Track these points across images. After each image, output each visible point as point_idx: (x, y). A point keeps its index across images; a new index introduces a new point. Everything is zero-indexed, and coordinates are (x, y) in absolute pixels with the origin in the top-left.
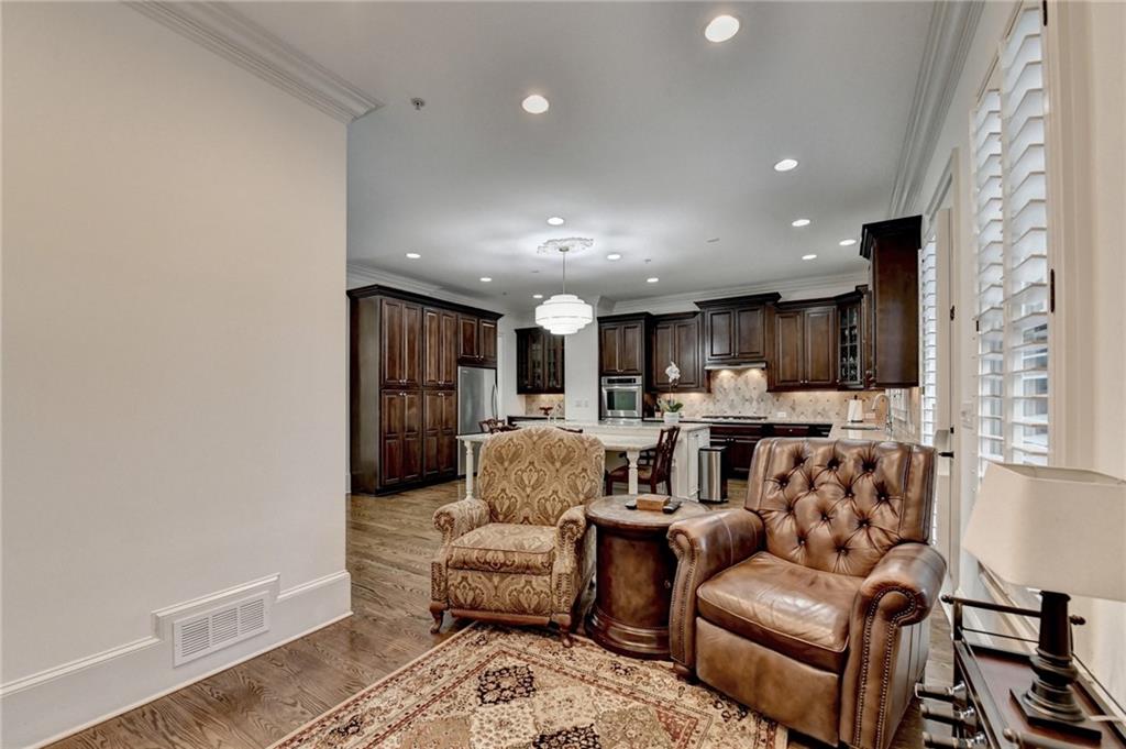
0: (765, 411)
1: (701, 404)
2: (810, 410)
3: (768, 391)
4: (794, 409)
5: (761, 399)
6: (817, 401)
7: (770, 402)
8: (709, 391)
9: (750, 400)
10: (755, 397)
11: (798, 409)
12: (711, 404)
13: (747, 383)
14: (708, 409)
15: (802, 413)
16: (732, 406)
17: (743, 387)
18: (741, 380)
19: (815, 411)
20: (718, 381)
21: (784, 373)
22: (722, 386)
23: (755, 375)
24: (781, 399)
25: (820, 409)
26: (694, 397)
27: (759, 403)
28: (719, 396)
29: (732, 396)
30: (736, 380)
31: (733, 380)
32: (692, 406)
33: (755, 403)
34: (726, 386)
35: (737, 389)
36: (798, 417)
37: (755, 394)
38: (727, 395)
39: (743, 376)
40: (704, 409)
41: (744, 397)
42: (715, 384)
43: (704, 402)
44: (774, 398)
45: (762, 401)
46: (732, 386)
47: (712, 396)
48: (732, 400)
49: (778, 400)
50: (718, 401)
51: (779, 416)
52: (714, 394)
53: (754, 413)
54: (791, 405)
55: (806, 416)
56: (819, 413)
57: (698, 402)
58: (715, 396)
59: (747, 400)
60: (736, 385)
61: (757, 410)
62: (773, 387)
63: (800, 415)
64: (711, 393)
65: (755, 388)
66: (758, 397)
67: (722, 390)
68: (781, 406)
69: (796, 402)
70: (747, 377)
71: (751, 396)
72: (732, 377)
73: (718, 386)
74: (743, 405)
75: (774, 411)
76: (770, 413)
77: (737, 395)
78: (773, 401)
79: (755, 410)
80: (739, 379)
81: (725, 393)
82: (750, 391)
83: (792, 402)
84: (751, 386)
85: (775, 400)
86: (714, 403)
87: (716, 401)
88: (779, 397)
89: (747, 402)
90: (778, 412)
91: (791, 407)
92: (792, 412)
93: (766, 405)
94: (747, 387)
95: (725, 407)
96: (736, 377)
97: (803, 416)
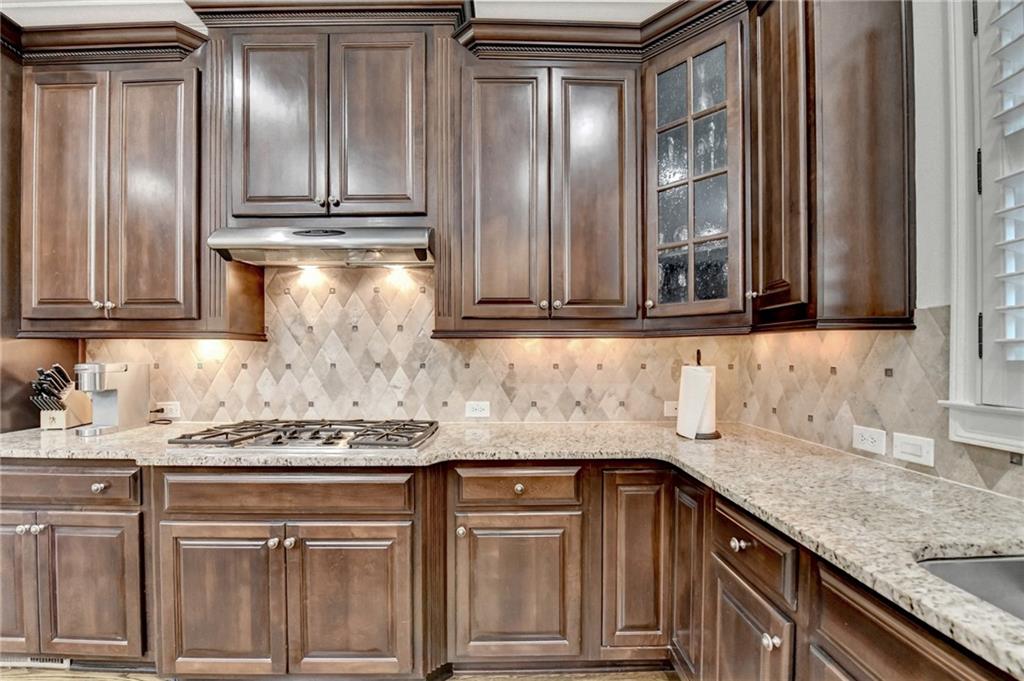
0: (430, 398)
2: (555, 396)
3: (438, 334)
4: (509, 392)
5: (420, 362)
6: (572, 368)
7: (444, 373)
8: (260, 336)
9: (386, 365)
10: (401, 356)
11: (521, 391)
12: (266, 375)
13: (376, 310)
14: (255, 393)
15: (534, 404)
16: (332, 385)
17: (366, 323)
18: (359, 300)
19: (566, 395)
20: (286, 302)
21: (489, 277)
22: (299, 319)
23: (401, 284)
24: (475, 361)
25: (579, 393)
26: (211, 353)
27: (412, 377)
28: (291, 351)
29: (332, 352)
30: (344, 301)
32: (203, 383)
33: (400, 374)
34: (312, 320)
35: (348, 330)
36: (523, 414)
38: (317, 346)
39: (368, 288)
40: (244, 392)
41: (367, 353)
42: (278, 311)
43: (243, 371)
44: (455, 356)
45: (423, 366)
46: (333, 320)
47: (267, 351)
48: (333, 365)
49: (467, 365)
50: (289, 366)
51: (468, 413)
52: (274, 344)
53: (400, 404)
54: (502, 379)
55: (542, 411)
56: (578, 403)
57: (222, 371)
58: (277, 352)
59: (378, 365)
60: (345, 316)
61: (406, 396)
62: (451, 323)
63: (528, 409)
64: (266, 341)
65: (400, 328)
66: (411, 356)
67: (301, 332)
68: (475, 383)
69: (516, 369)
70: (376, 291)
71: (390, 353)
72: (333, 291)
73: (289, 320)
74: (367, 379)
75: (456, 398)
76: (445, 404)
77: (347, 349)
78: (452, 371)
79: (401, 397)
80: (354, 296)
81: (312, 341)
82: (387, 337)
83: (507, 371)
84: (391, 320)
85: (458, 364)
86: (278, 379)
87: (281, 367)
88: (470, 355)
89: (378, 370)
90: (467, 400)
91: (503, 384)
92: (506, 399)
93: (434, 381)
94: (377, 324)
95: (311, 386)
96: (344, 289)
97: (534, 413)
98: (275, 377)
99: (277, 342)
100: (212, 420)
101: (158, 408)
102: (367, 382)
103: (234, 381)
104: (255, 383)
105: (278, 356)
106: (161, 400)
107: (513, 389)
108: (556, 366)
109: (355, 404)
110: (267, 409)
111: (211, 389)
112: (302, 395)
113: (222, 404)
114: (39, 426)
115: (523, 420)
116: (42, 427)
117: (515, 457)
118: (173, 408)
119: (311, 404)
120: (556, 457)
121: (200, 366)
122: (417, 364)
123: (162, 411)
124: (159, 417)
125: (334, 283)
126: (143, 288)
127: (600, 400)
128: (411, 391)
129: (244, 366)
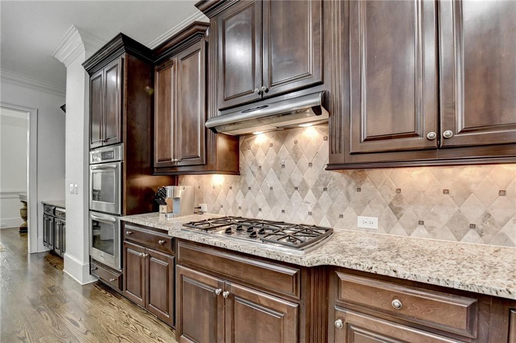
0: (331, 211)
2: (445, 217)
3: (332, 167)
4: (397, 211)
5: (323, 187)
6: (466, 193)
7: (341, 195)
8: (237, 172)
9: (302, 188)
10: (310, 183)
11: (408, 211)
12: (240, 193)
13: (296, 155)
14: (235, 202)
15: (421, 223)
16: (271, 200)
17: (290, 163)
18: (286, 149)
19: (458, 217)
20: (249, 153)
22: (255, 163)
23: (310, 137)
26: (218, 180)
27: (318, 195)
28: (250, 179)
29: (271, 180)
31: (272, 150)
32: (215, 196)
33: (309, 193)
34: (261, 162)
35: (280, 167)
36: (410, 230)
37: (310, 176)
38: (263, 177)
39: (291, 142)
40: (231, 202)
41: (290, 181)
42: (246, 159)
43: (230, 190)
44: (349, 183)
45: (325, 189)
46: (272, 162)
47: (240, 180)
48: (271, 188)
49: (359, 190)
50: (250, 188)
51: (360, 225)
52: (243, 177)
53: (310, 213)
54: (389, 201)
55: (430, 229)
56: (473, 226)
57: (222, 190)
58: (245, 180)
59: (296, 188)
60: (278, 159)
61: (314, 209)
62: (342, 158)
63: (416, 227)
64: (240, 175)
65: (310, 164)
66: (318, 183)
67: (255, 169)
68: (365, 203)
69: (402, 193)
70: (296, 142)
71: (304, 181)
72: (271, 145)
73: (250, 163)
74: (290, 196)
75: (349, 213)
76: (341, 216)
77: (279, 179)
79: (310, 209)
80: (283, 147)
81: (261, 174)
82: (302, 171)
83: (394, 194)
84: (304, 160)
85: (351, 189)
86: (245, 194)
87: (246, 189)
88: (361, 182)
89: (296, 191)
90: (359, 215)
91: (391, 205)
92: (393, 216)
93: (334, 199)
94: (296, 163)
95: (260, 200)
96: (277, 143)
97: (421, 230)
98: (243, 193)
99: (245, 175)
100: (218, 214)
101: (199, 206)
102: (290, 198)
103: (227, 195)
104: (235, 196)
105: (245, 183)
106: (200, 203)
107: (400, 209)
108: (446, 192)
109: (283, 211)
110: (240, 210)
111: (218, 198)
112: (256, 204)
113: (222, 206)
114: (159, 211)
115: (409, 235)
116: (160, 211)
117: (393, 275)
118: (205, 207)
119: (260, 210)
120: (442, 284)
121: (214, 187)
122: (321, 188)
123: (200, 208)
124: (199, 210)
125: (272, 141)
126: (187, 152)
127: (502, 225)
128: (317, 206)
129: (231, 188)
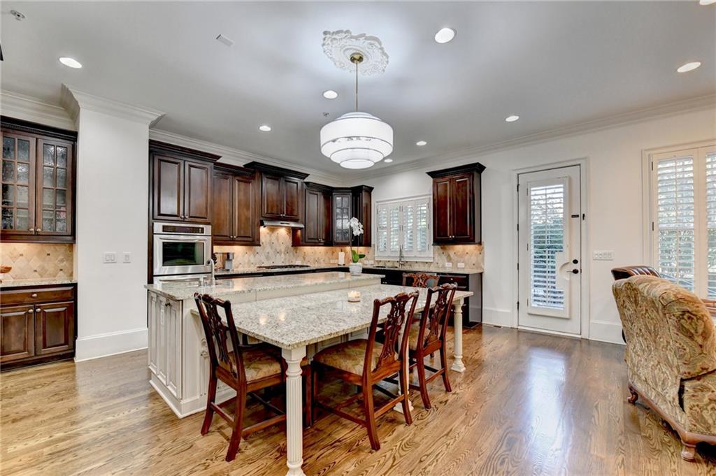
1: (243, 256)
4: (304, 259)
7: (291, 254)
9: (280, 253)
10: (283, 250)
12: (252, 255)
13: (277, 239)
14: (249, 261)
15: (309, 261)
16: (268, 258)
17: (275, 242)
18: (274, 235)
19: (314, 259)
23: (283, 232)
24: (298, 251)
25: (316, 258)
27: (285, 254)
29: (268, 249)
30: (271, 236)
31: (268, 236)
33: (283, 254)
35: (271, 244)
37: (283, 248)
39: (276, 233)
41: (276, 250)
44: (294, 250)
45: (287, 253)
46: (268, 241)
47: (252, 249)
48: (268, 253)
49: (296, 252)
57: (240, 255)
59: (278, 252)
60: (271, 240)
65: (283, 243)
66: (285, 251)
68: (299, 255)
69: (306, 253)
71: (280, 250)
76: (292, 262)
77: (271, 248)
78: (294, 254)
81: (264, 247)
82: (280, 245)
83: (304, 254)
84: (281, 241)
85: (294, 252)
86: (255, 256)
87: (256, 253)
89: (278, 254)
91: (303, 257)
93: (290, 256)
94: (278, 242)
95: (263, 258)
96: (270, 233)
104: (249, 258)
105: (254, 250)
109: (273, 262)
110: (252, 265)
112: (261, 261)
113: (240, 264)
119: (263, 263)
125: (268, 231)
126: (242, 233)
127: (320, 260)
128: (285, 259)
129: (247, 253)
